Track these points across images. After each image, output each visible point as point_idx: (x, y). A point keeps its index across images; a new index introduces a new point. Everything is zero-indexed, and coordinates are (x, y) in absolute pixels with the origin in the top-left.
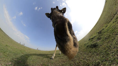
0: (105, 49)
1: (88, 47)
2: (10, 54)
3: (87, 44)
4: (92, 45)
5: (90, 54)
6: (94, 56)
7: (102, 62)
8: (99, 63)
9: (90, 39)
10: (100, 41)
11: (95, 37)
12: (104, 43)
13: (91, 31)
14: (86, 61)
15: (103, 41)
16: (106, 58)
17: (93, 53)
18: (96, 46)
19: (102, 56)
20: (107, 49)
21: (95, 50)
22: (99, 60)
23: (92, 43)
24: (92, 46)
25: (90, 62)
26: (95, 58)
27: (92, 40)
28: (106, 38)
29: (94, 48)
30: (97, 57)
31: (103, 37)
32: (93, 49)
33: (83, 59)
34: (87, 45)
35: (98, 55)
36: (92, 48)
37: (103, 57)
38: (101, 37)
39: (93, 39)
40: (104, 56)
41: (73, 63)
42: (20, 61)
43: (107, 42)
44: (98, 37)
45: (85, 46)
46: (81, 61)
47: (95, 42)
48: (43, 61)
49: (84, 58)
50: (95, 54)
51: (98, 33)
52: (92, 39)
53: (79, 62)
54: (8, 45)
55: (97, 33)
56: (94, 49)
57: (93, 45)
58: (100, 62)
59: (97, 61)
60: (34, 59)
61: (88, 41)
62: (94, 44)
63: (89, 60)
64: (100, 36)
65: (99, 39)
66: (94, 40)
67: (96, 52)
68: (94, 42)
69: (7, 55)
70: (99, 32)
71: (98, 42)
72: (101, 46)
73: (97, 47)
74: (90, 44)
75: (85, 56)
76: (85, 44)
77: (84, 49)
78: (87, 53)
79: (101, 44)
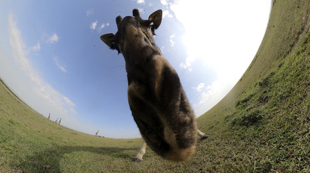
0: (281, 126)
1: (234, 123)
2: (21, 145)
3: (233, 115)
4: (245, 118)
5: (242, 143)
6: (253, 147)
7: (277, 162)
8: (270, 166)
9: (238, 104)
10: (266, 105)
11: (252, 96)
12: (277, 109)
13: (241, 80)
14: (233, 164)
15: (275, 105)
16: (287, 150)
17: (251, 141)
18: (256, 121)
19: (275, 145)
20: (287, 125)
21: (257, 132)
22: (269, 157)
23: (244, 113)
24: (246, 121)
25: (245, 166)
26: (256, 153)
27: (245, 104)
28: (282, 98)
29: (252, 125)
30: (263, 149)
31: (274, 94)
32: (249, 129)
33: (223, 159)
34: (233, 119)
35: (264, 144)
36: (247, 126)
37: (278, 148)
38: (269, 94)
39: (249, 102)
40: (280, 146)
41: (195, 170)
42: (48, 166)
43: (286, 106)
44: (259, 95)
45: (228, 123)
46: (218, 163)
47: (253, 111)
48: (112, 166)
49: (226, 154)
50: (257, 142)
51: (261, 84)
52: (246, 101)
53: (214, 168)
54: (15, 120)
55: (256, 84)
56: (252, 128)
57: (248, 118)
58: (273, 162)
59: (263, 161)
60: (87, 160)
61: (234, 110)
62: (250, 116)
63: (241, 160)
64: (265, 92)
65: (263, 100)
66: (251, 104)
67: (258, 137)
68: (250, 109)
69: (11, 148)
70: (262, 81)
71: (262, 108)
72: (270, 118)
73: (261, 122)
74: (240, 117)
75: (230, 148)
76: (228, 117)
77: (226, 131)
78: (234, 141)
79: (269, 115)
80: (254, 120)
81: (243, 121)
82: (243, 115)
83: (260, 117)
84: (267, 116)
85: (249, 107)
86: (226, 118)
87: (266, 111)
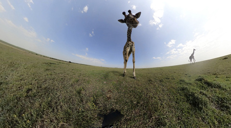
1: (183, 89)
3: (188, 84)
4: (193, 95)
5: (174, 103)
6: (174, 112)
9: (200, 80)
10: (217, 111)
14: (159, 105)
17: (178, 109)
18: (195, 106)
21: (186, 110)
22: (170, 124)
23: (196, 91)
24: (191, 98)
25: (161, 111)
26: (171, 115)
27: (205, 86)
29: (190, 104)
30: (175, 119)
32: (185, 103)
33: (158, 98)
34: (185, 86)
35: (179, 119)
36: (187, 101)
39: (210, 89)
44: (226, 95)
45: (179, 85)
46: (155, 98)
47: (204, 98)
49: (161, 98)
50: (178, 113)
52: (209, 84)
53: (152, 98)
56: (187, 105)
57: (195, 98)
61: (193, 81)
62: (197, 98)
63: (163, 108)
65: (222, 104)
66: (209, 92)
67: (183, 113)
68: (203, 94)
71: (212, 107)
72: (203, 119)
73: (196, 111)
74: (191, 91)
75: (166, 98)
76: (183, 81)
77: (174, 88)
78: (172, 98)
79: (206, 117)
80: (196, 104)
81: (190, 95)
82: (194, 91)
83: (201, 109)
84: (204, 115)
85: (204, 92)
86: (181, 81)
87: (210, 113)
